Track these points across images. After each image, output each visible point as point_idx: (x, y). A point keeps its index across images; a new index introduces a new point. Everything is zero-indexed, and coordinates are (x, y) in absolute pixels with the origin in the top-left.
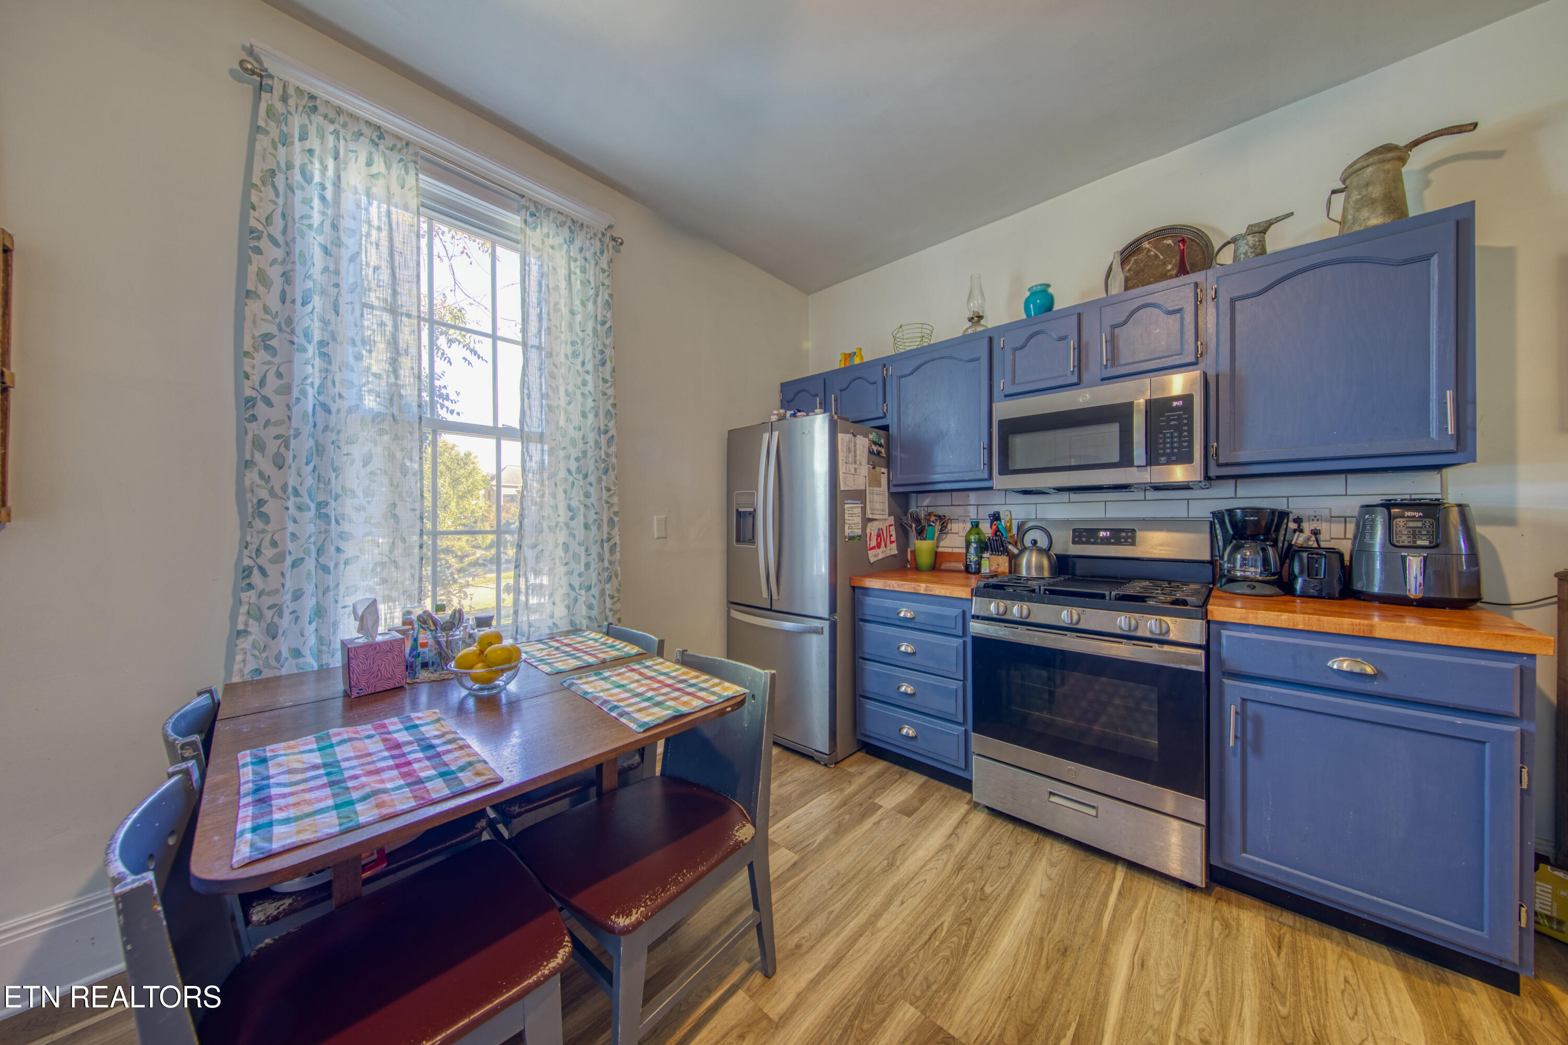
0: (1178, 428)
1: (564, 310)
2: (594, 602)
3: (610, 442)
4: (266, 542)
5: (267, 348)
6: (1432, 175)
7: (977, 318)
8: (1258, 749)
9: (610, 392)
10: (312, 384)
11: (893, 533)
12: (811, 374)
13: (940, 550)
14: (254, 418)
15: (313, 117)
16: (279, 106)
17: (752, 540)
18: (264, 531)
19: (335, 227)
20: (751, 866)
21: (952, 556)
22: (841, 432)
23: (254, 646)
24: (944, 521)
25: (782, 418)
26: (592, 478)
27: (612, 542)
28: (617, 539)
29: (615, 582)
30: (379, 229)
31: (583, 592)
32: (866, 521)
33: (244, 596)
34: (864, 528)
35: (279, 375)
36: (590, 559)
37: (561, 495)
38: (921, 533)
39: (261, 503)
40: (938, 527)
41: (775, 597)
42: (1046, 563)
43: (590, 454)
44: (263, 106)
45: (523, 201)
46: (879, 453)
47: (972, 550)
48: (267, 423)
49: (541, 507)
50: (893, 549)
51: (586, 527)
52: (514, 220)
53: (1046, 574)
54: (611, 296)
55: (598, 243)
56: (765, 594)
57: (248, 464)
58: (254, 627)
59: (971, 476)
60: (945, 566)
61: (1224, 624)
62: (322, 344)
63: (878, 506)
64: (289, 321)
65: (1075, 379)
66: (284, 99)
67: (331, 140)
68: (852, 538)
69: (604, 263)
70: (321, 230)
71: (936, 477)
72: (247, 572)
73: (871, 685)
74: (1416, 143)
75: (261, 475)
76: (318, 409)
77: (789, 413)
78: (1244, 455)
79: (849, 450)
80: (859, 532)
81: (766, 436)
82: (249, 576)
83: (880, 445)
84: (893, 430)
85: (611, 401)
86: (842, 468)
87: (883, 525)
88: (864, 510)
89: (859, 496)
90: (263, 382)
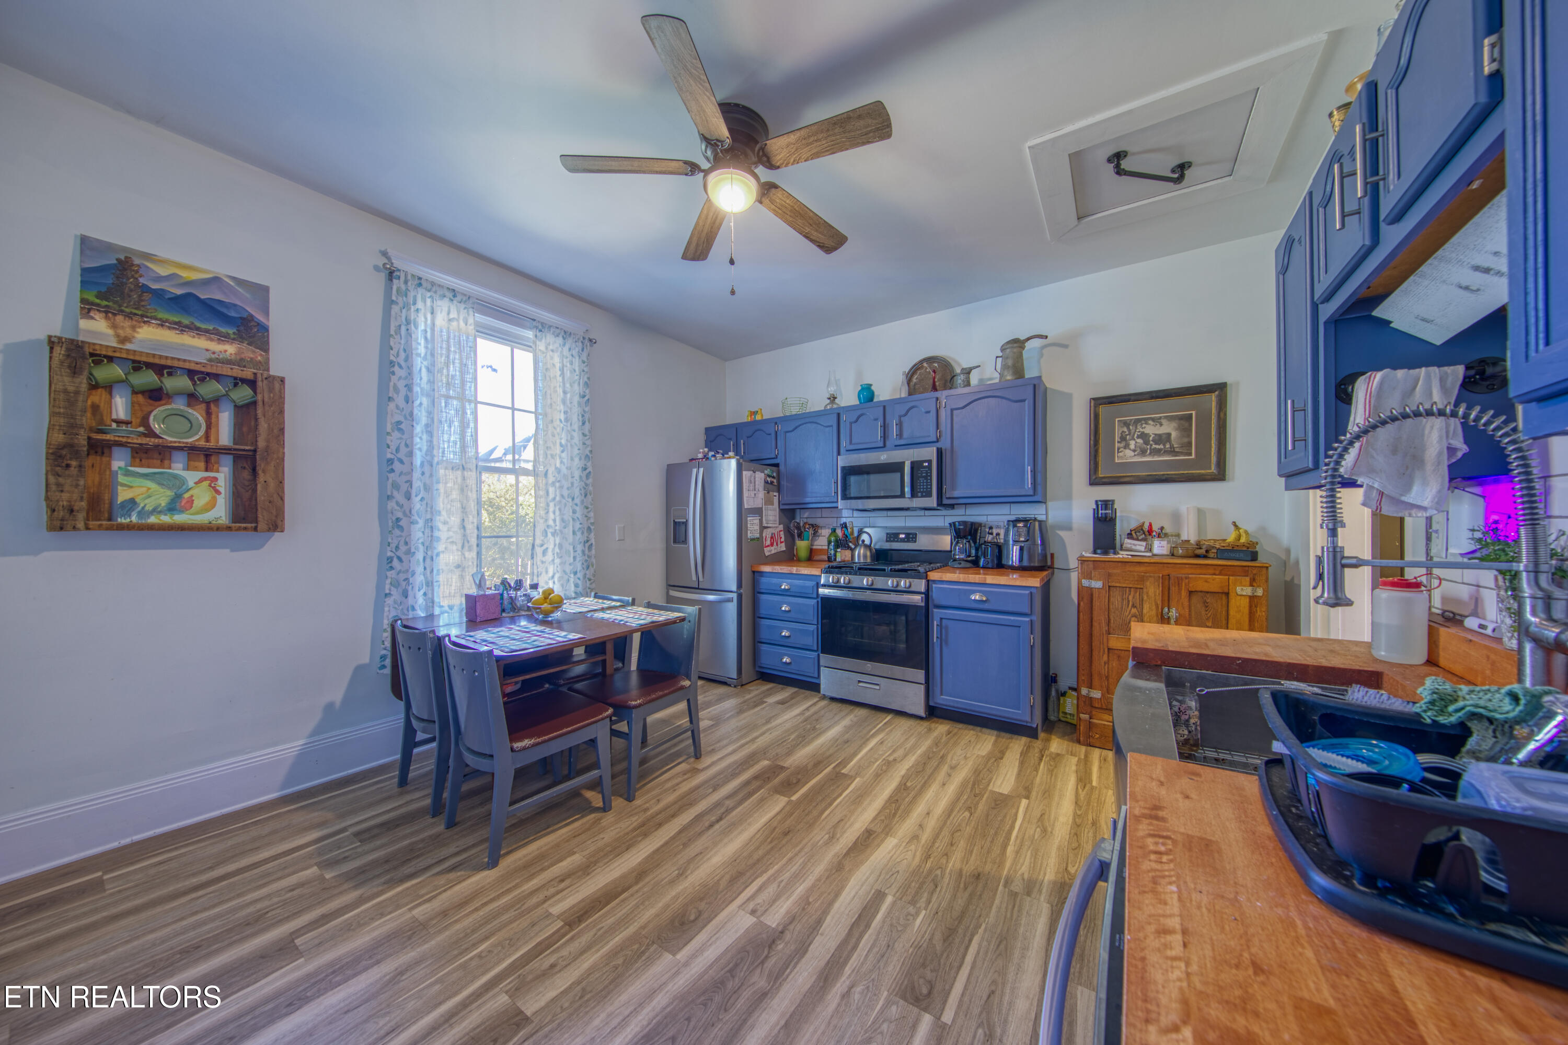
0: (926, 478)
1: (560, 391)
2: (580, 582)
3: (588, 476)
4: (402, 543)
5: (400, 430)
6: (1045, 351)
7: (833, 398)
8: (947, 643)
9: (589, 442)
10: (420, 449)
11: (783, 536)
12: (728, 423)
13: (814, 547)
14: (392, 471)
15: (419, 289)
16: (403, 287)
17: (685, 541)
18: (401, 536)
19: (432, 355)
20: (688, 701)
21: (821, 551)
22: (746, 470)
23: (395, 602)
24: (815, 528)
25: (706, 457)
26: (577, 501)
27: (589, 543)
28: (593, 541)
29: (592, 570)
30: (455, 352)
31: (572, 576)
32: (763, 528)
33: (389, 574)
34: (761, 533)
35: (407, 445)
36: (576, 554)
37: (557, 513)
38: (800, 536)
39: (398, 520)
40: (811, 531)
41: (701, 579)
42: (868, 554)
43: (576, 484)
44: (395, 288)
45: (534, 323)
46: (772, 483)
47: (832, 547)
48: (401, 474)
49: (546, 520)
50: (783, 547)
51: (574, 533)
52: (530, 334)
53: (869, 560)
54: (588, 378)
55: (580, 344)
56: (694, 578)
57: (389, 498)
58: (394, 592)
59: (827, 499)
60: (816, 558)
61: (934, 581)
62: (427, 426)
63: (771, 518)
64: (411, 414)
65: (882, 445)
66: (406, 282)
67: (429, 301)
68: (752, 539)
69: (584, 358)
70: (425, 358)
71: (808, 500)
72: (390, 560)
73: (764, 635)
74: (1028, 339)
75: (397, 503)
76: (426, 464)
77: (711, 453)
78: (956, 494)
79: (750, 482)
80: (758, 535)
81: (695, 470)
82: (391, 562)
83: (773, 477)
84: (782, 467)
85: (589, 449)
86: (746, 494)
87: (775, 531)
88: (761, 521)
89: (758, 512)
90: (398, 450)
